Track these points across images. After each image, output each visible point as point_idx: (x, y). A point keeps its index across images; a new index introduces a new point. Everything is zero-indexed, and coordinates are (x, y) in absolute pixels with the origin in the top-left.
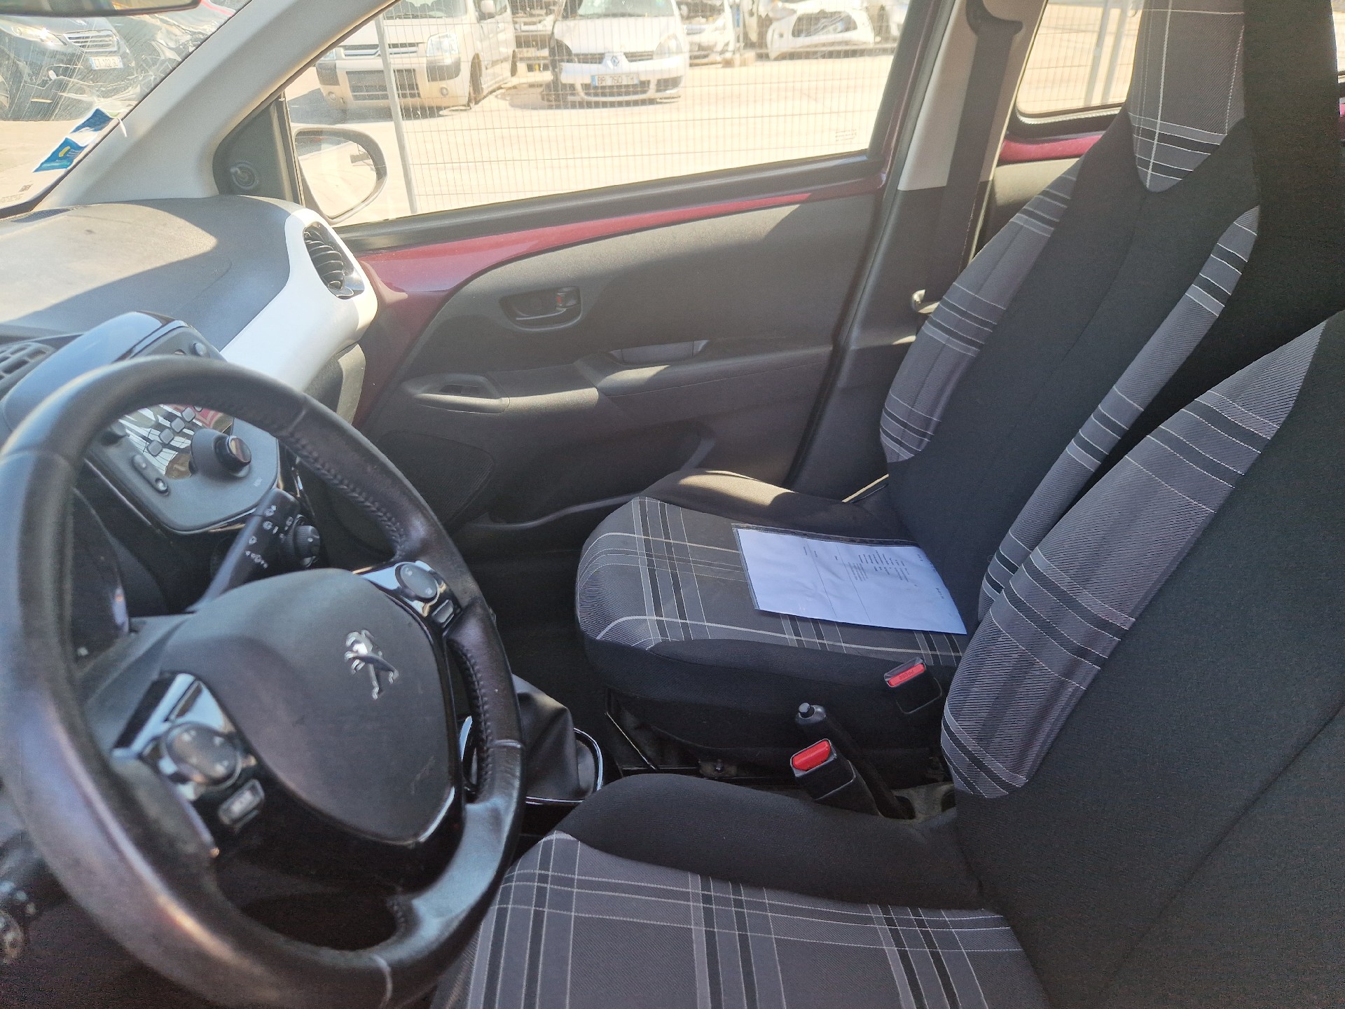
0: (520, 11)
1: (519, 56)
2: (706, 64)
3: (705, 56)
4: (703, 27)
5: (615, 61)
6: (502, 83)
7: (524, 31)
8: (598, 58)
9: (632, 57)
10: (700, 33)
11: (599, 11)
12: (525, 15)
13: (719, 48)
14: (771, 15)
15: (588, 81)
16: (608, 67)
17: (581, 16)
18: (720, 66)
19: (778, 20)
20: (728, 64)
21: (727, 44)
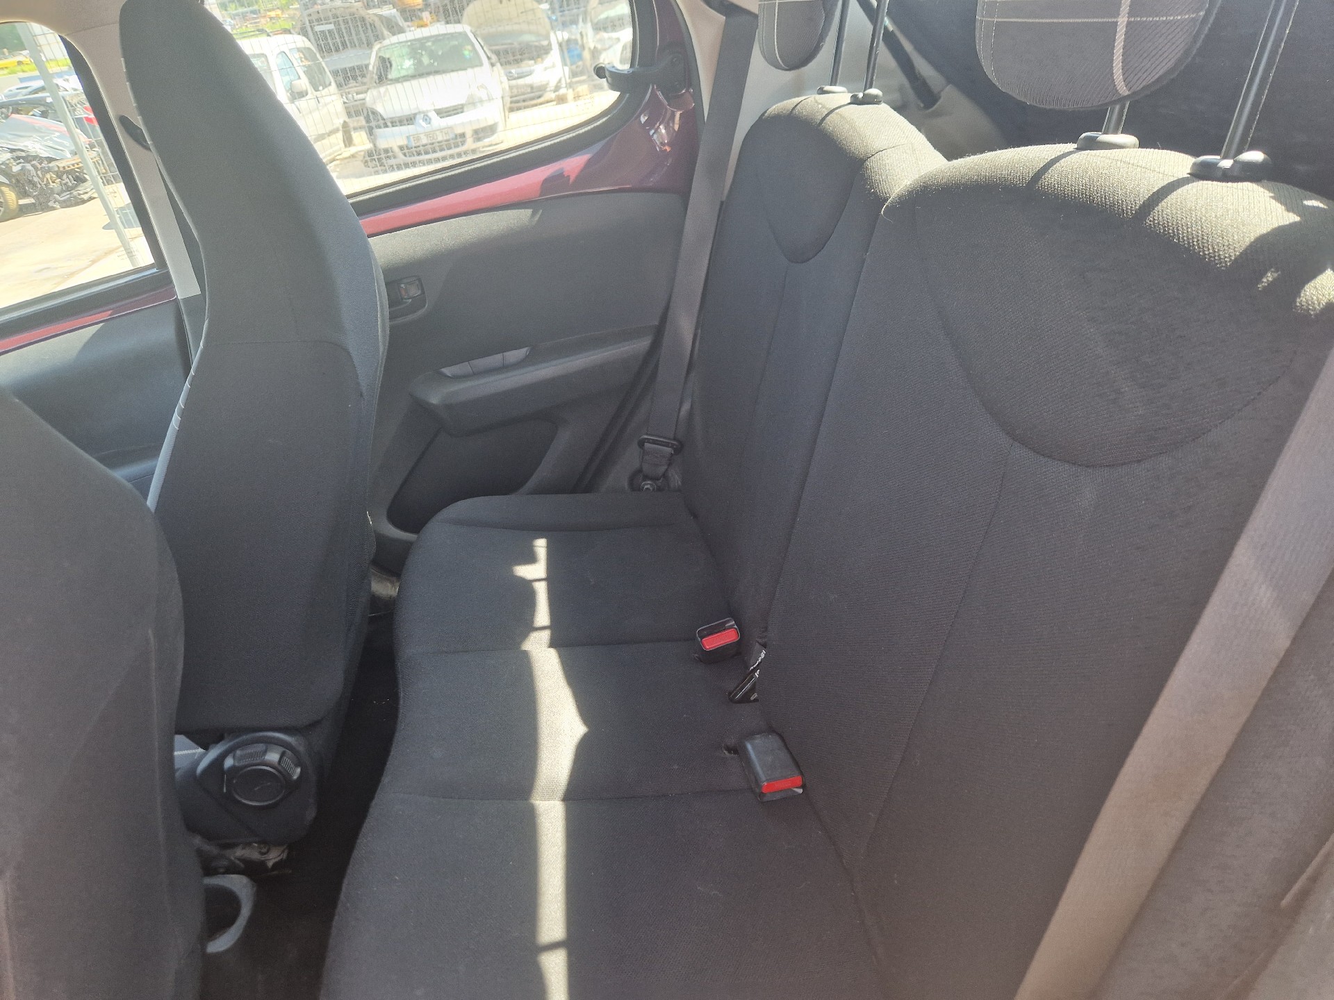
0: (351, 81)
1: (351, 125)
2: (541, 104)
3: (540, 97)
4: (532, 68)
5: (427, 119)
6: (336, 154)
7: (356, 101)
8: (410, 120)
9: (442, 113)
10: (531, 74)
11: (411, 72)
12: (357, 85)
13: (552, 85)
14: (599, 46)
15: (403, 142)
16: (421, 126)
17: (391, 80)
18: (555, 103)
19: (605, 50)
20: (561, 100)
21: (560, 81)
